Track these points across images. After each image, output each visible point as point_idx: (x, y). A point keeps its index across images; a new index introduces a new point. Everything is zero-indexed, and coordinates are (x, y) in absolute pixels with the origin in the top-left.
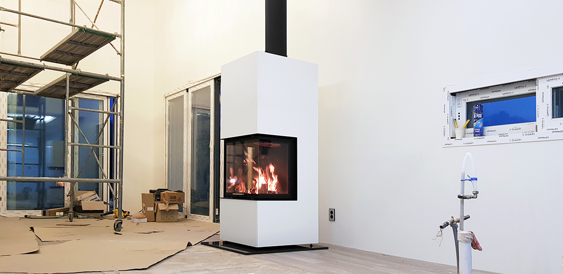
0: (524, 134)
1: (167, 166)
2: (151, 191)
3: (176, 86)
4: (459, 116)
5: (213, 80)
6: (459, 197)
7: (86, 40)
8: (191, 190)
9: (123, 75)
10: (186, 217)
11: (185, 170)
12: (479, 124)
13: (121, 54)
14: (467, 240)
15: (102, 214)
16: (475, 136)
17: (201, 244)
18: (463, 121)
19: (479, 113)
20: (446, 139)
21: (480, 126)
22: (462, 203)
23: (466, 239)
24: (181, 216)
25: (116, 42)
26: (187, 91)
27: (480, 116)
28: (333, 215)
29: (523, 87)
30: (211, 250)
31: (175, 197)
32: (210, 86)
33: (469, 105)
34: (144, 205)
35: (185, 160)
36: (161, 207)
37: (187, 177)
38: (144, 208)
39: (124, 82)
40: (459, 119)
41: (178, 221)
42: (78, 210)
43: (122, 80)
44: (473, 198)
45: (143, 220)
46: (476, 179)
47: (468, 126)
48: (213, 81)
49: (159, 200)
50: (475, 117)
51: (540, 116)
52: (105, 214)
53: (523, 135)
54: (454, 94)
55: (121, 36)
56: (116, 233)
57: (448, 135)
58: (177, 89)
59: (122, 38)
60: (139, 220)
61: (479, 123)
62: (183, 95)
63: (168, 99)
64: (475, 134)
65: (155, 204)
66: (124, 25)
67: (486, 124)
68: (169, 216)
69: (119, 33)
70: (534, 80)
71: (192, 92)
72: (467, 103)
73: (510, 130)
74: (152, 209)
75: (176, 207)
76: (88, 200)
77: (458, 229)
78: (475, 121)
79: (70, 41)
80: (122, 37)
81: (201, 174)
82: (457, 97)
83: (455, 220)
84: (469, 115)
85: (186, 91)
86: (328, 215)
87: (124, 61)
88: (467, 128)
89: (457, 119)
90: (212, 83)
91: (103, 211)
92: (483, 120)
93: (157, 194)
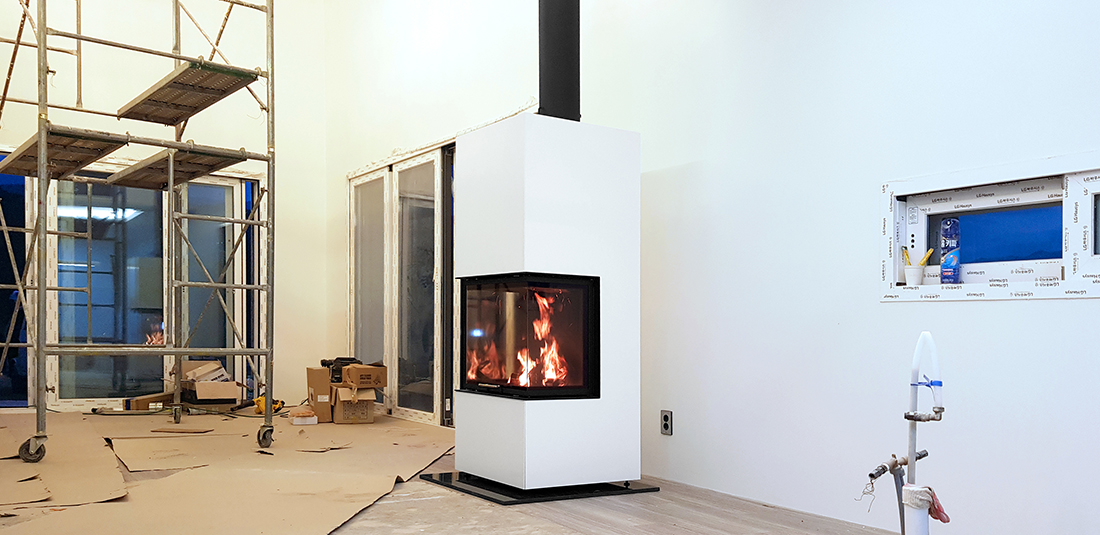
0: (1039, 282)
1: (353, 313)
2: (324, 363)
3: (369, 159)
4: (913, 241)
5: (440, 150)
6: (908, 417)
7: (202, 81)
8: (399, 359)
9: (272, 150)
10: (390, 412)
11: (386, 323)
12: (952, 260)
13: (269, 109)
14: (920, 503)
15: (233, 406)
16: (943, 283)
17: (421, 477)
18: (920, 252)
19: (951, 238)
20: (887, 287)
21: (954, 263)
22: (913, 428)
23: (918, 501)
24: (380, 410)
25: (259, 86)
26: (391, 170)
27: (952, 243)
28: (669, 423)
29: (1038, 189)
30: (438, 494)
31: (369, 377)
32: (433, 161)
33: (933, 221)
34: (312, 391)
35: (386, 303)
36: (344, 394)
37: (391, 336)
38: (312, 397)
39: (274, 162)
40: (913, 246)
41: (376, 421)
42: (188, 397)
43: (270, 160)
44: (933, 419)
45: (309, 420)
46: (940, 384)
47: (930, 261)
48: (438, 153)
49: (339, 380)
50: (943, 245)
51: (1069, 248)
52: (239, 407)
53: (1037, 285)
54: (902, 198)
55: (267, 73)
56: (262, 452)
57: (892, 278)
58: (370, 165)
59: (270, 78)
60: (304, 419)
61: (952, 258)
62: (383, 178)
63: (353, 184)
64: (944, 278)
65: (331, 388)
66: (272, 52)
67: (965, 259)
68: (357, 414)
69: (264, 69)
70: (1060, 176)
71: (399, 172)
72: (929, 216)
73: (1012, 272)
74: (326, 398)
75: (371, 395)
76: (208, 381)
77: (905, 478)
78: (944, 254)
79: (175, 84)
80: (270, 76)
81: (417, 333)
82: (910, 204)
83: (899, 459)
84: (931, 241)
85: (387, 169)
86: (658, 422)
87: (273, 122)
88: (929, 264)
89: (909, 247)
90: (437, 157)
91: (235, 400)
92: (960, 251)
93: (336, 369)
